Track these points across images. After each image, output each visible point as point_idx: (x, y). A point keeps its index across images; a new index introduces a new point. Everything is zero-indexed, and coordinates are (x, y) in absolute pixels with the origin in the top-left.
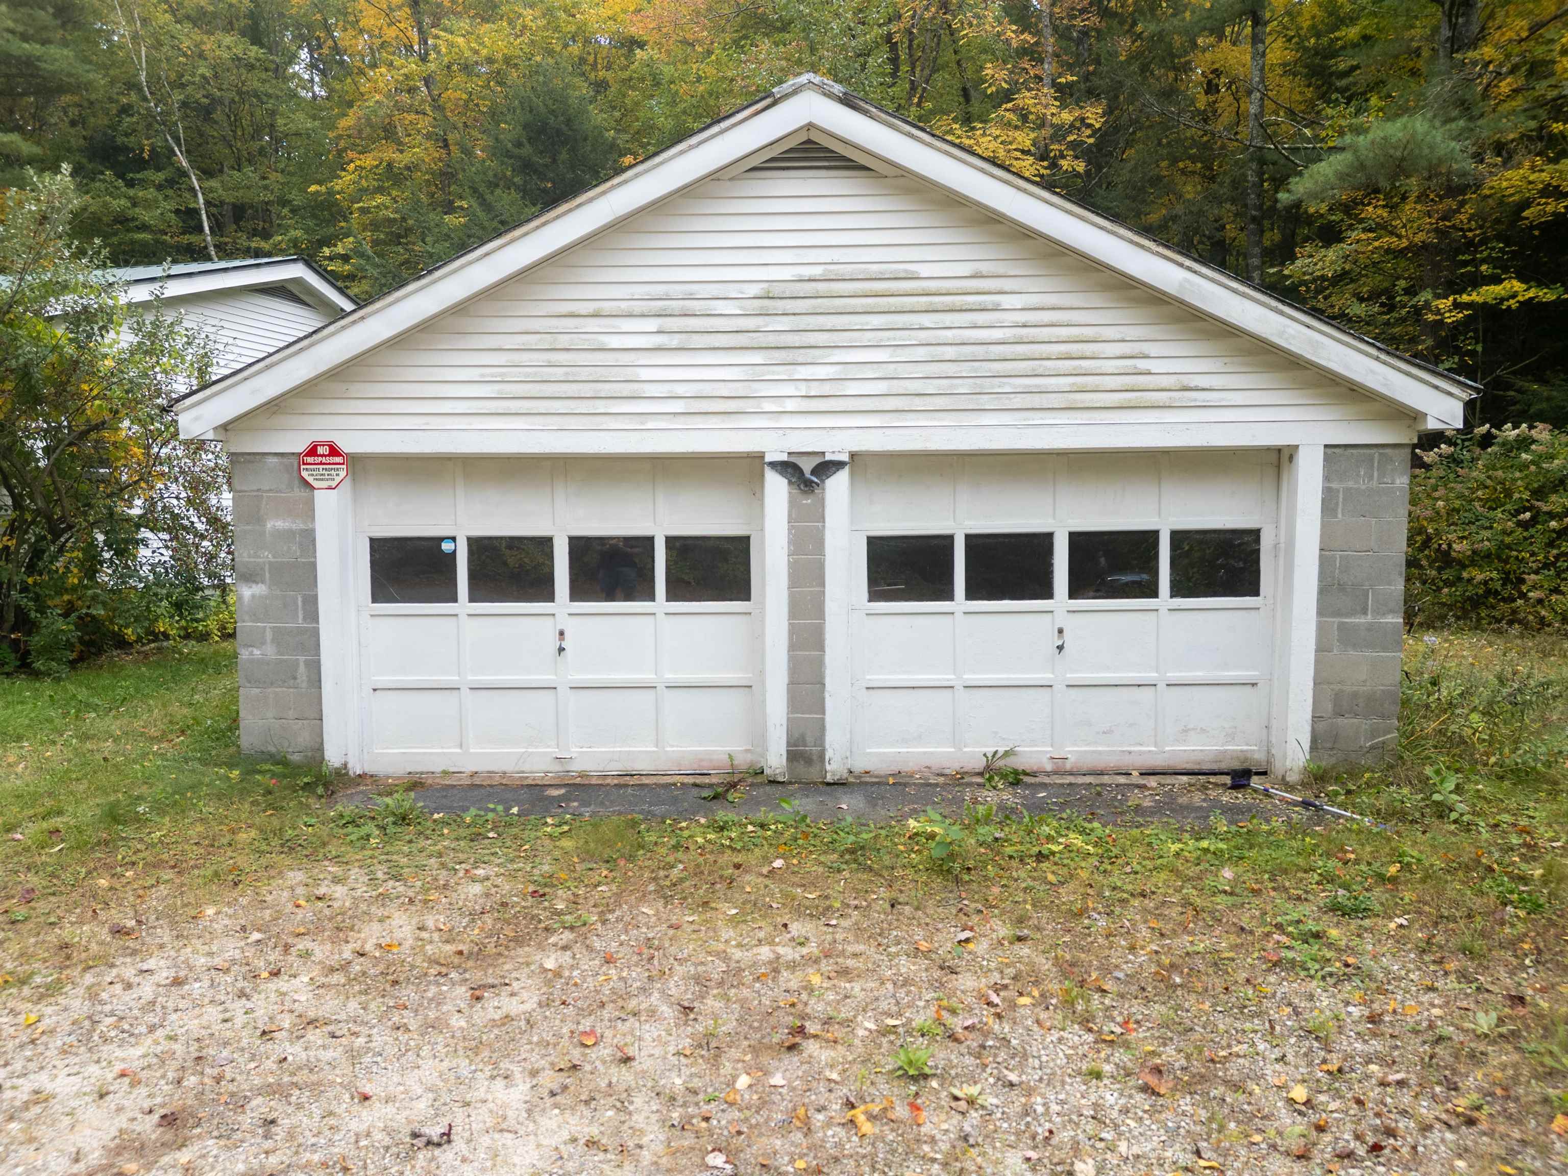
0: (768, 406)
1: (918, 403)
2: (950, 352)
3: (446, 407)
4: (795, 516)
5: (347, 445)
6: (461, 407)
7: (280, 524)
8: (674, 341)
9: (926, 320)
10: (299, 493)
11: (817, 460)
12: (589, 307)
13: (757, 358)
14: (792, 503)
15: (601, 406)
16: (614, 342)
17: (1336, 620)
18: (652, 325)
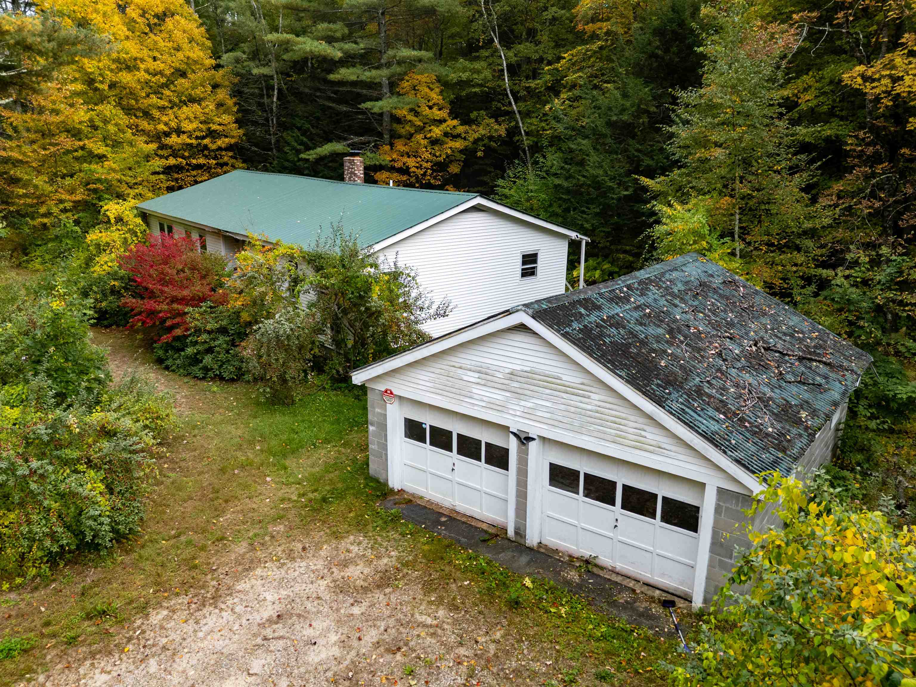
0: (511, 412)
1: (561, 425)
2: (573, 409)
3: (420, 387)
4: (519, 452)
5: (395, 392)
6: (424, 388)
7: (379, 411)
8: (483, 382)
9: (565, 396)
10: (383, 402)
11: (526, 435)
12: (459, 365)
13: (508, 394)
14: (519, 447)
15: (462, 398)
16: (465, 378)
17: (718, 557)
18: (477, 375)
